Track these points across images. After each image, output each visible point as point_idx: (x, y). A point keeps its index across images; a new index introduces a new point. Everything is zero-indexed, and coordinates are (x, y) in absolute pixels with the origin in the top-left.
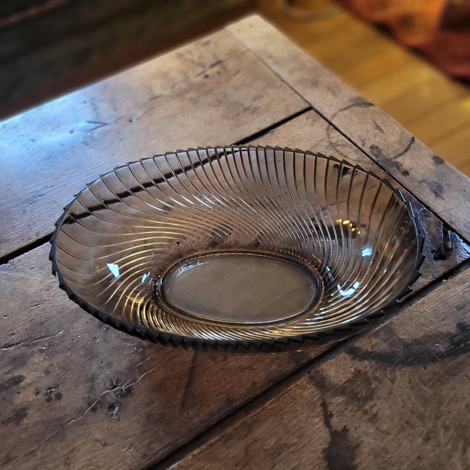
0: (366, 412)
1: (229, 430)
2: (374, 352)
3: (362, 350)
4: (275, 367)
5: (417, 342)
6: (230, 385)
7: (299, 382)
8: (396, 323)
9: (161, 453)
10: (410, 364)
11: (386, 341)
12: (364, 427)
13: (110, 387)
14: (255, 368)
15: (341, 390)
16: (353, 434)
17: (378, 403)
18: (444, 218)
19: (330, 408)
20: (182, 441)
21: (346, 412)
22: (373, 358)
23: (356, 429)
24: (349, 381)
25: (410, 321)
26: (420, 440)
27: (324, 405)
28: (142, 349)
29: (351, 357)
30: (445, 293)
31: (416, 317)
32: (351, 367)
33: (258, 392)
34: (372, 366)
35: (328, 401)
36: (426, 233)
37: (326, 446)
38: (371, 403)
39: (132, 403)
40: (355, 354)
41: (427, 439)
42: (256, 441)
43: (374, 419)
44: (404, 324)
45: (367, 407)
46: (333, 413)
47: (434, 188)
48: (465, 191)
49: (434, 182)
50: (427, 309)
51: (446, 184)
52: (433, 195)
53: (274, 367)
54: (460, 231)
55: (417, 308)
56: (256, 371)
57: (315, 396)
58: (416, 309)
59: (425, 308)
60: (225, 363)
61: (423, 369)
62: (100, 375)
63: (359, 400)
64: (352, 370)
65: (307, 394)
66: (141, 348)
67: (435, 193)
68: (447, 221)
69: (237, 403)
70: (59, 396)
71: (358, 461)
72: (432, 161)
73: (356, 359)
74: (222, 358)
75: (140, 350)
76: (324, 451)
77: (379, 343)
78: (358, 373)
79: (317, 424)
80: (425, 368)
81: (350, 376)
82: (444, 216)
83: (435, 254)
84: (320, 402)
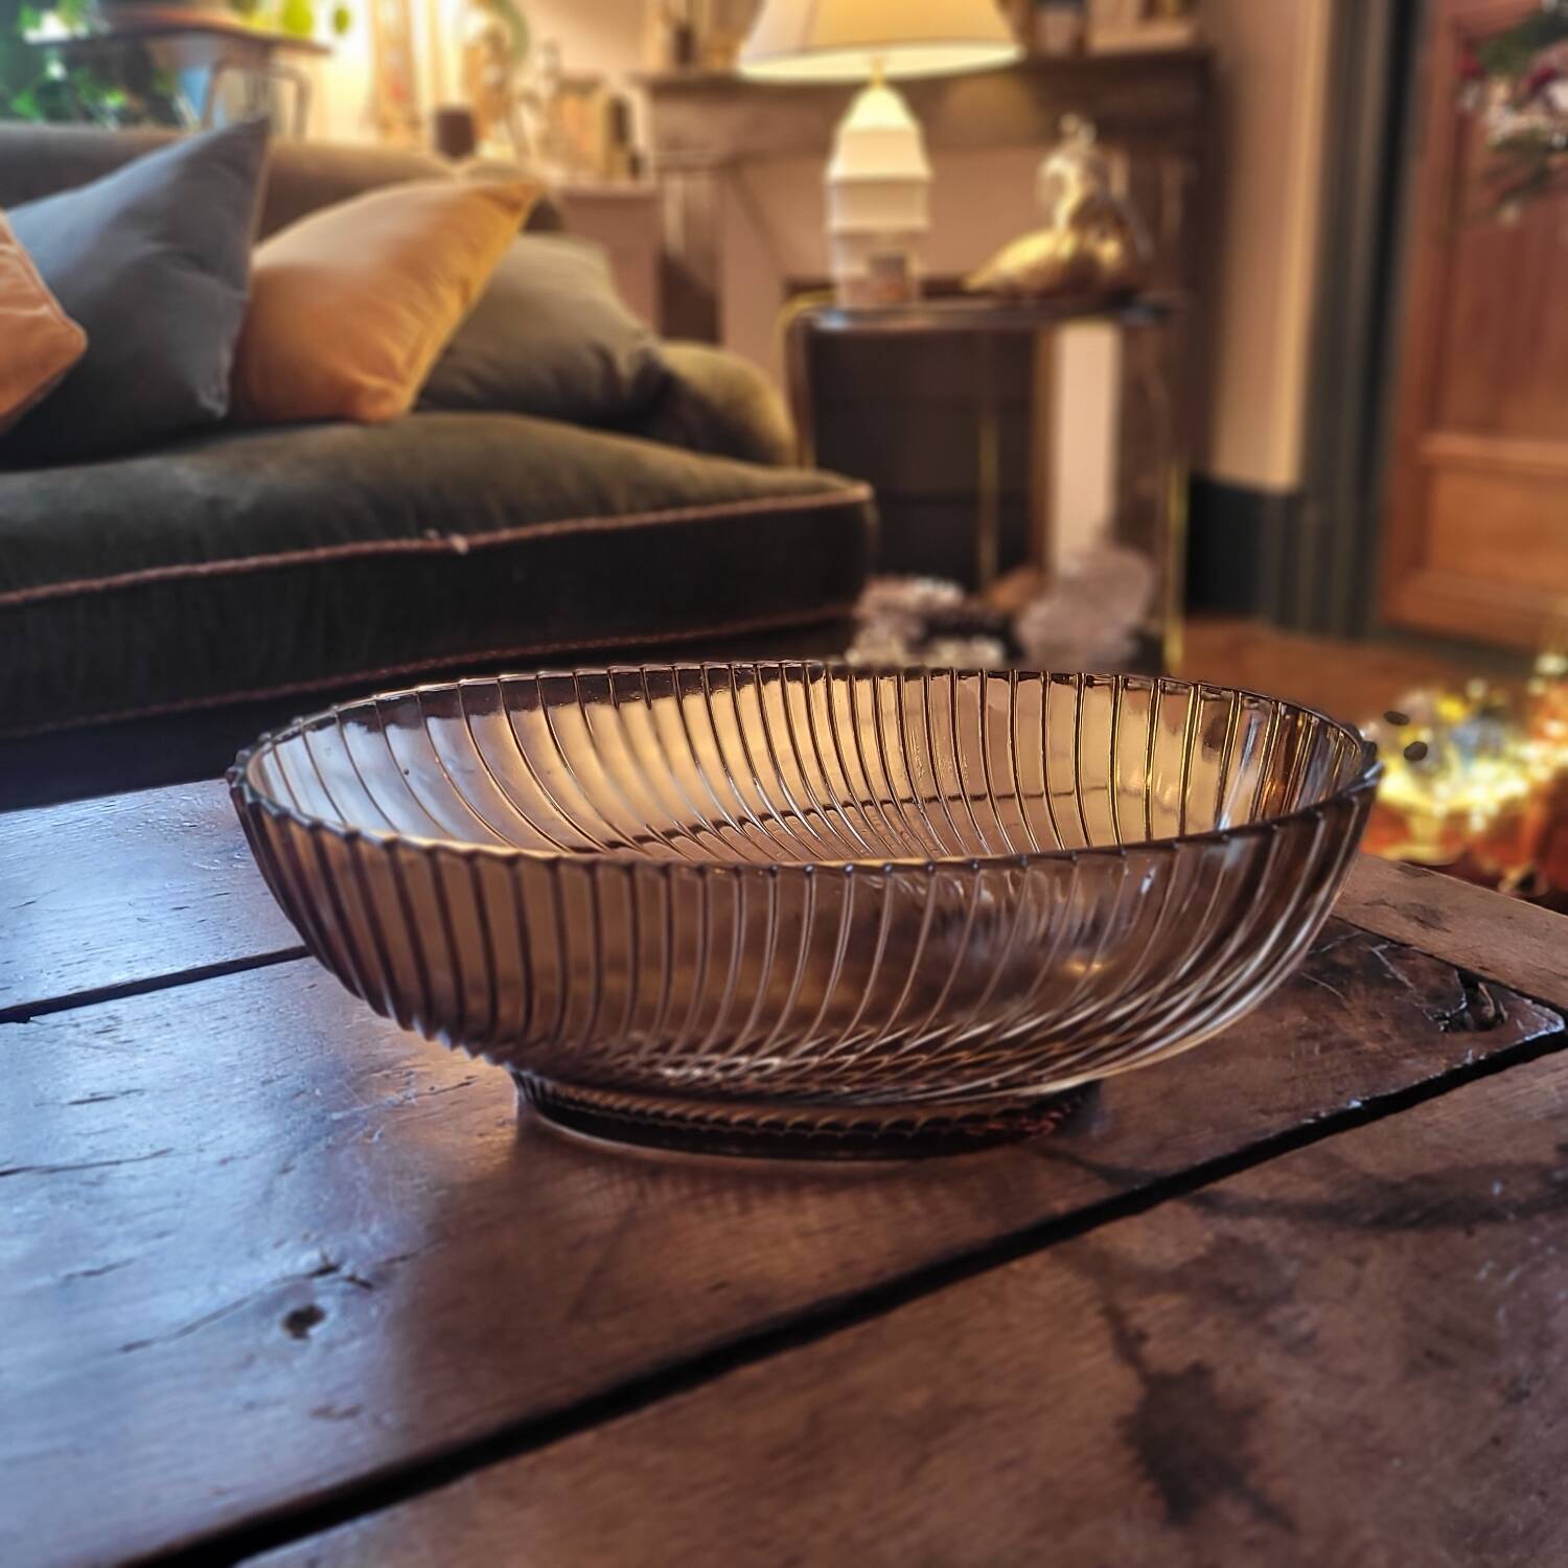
0: (1270, 1331)
1: (752, 1372)
2: (1280, 1201)
3: (1240, 1196)
4: (925, 1230)
5: (1424, 1179)
7: (1017, 1266)
10: (1413, 1225)
11: (1318, 1178)
12: (1267, 1362)
16: (1227, 1380)
17: (1315, 1311)
18: (1458, 963)
19: (1137, 1320)
21: (1197, 1330)
22: (1279, 1213)
23: (1239, 1369)
26: (1490, 1397)
29: (1199, 1211)
30: (1499, 1090)
32: (1202, 1232)
34: (1276, 1230)
36: (1410, 984)
37: (1128, 1408)
38: (1288, 1310)
40: (1212, 1205)
41: (1515, 1396)
43: (1302, 1346)
45: (1273, 1320)
47: (1414, 913)
49: (1412, 904)
51: (1449, 908)
52: (1414, 924)
57: (1076, 1294)
59: (1439, 1115)
60: (742, 1220)
61: (1462, 1235)
63: (1241, 1302)
64: (1208, 1237)
65: (1044, 1288)
67: (1421, 921)
68: (1468, 966)
71: (1258, 1446)
73: (1218, 1214)
74: (735, 1208)
76: (1122, 1421)
77: (1292, 1182)
78: (1227, 1246)
79: (1088, 1356)
80: (1470, 1233)
81: (1201, 1250)
82: (1459, 959)
83: (1447, 1022)
84: (1099, 1305)
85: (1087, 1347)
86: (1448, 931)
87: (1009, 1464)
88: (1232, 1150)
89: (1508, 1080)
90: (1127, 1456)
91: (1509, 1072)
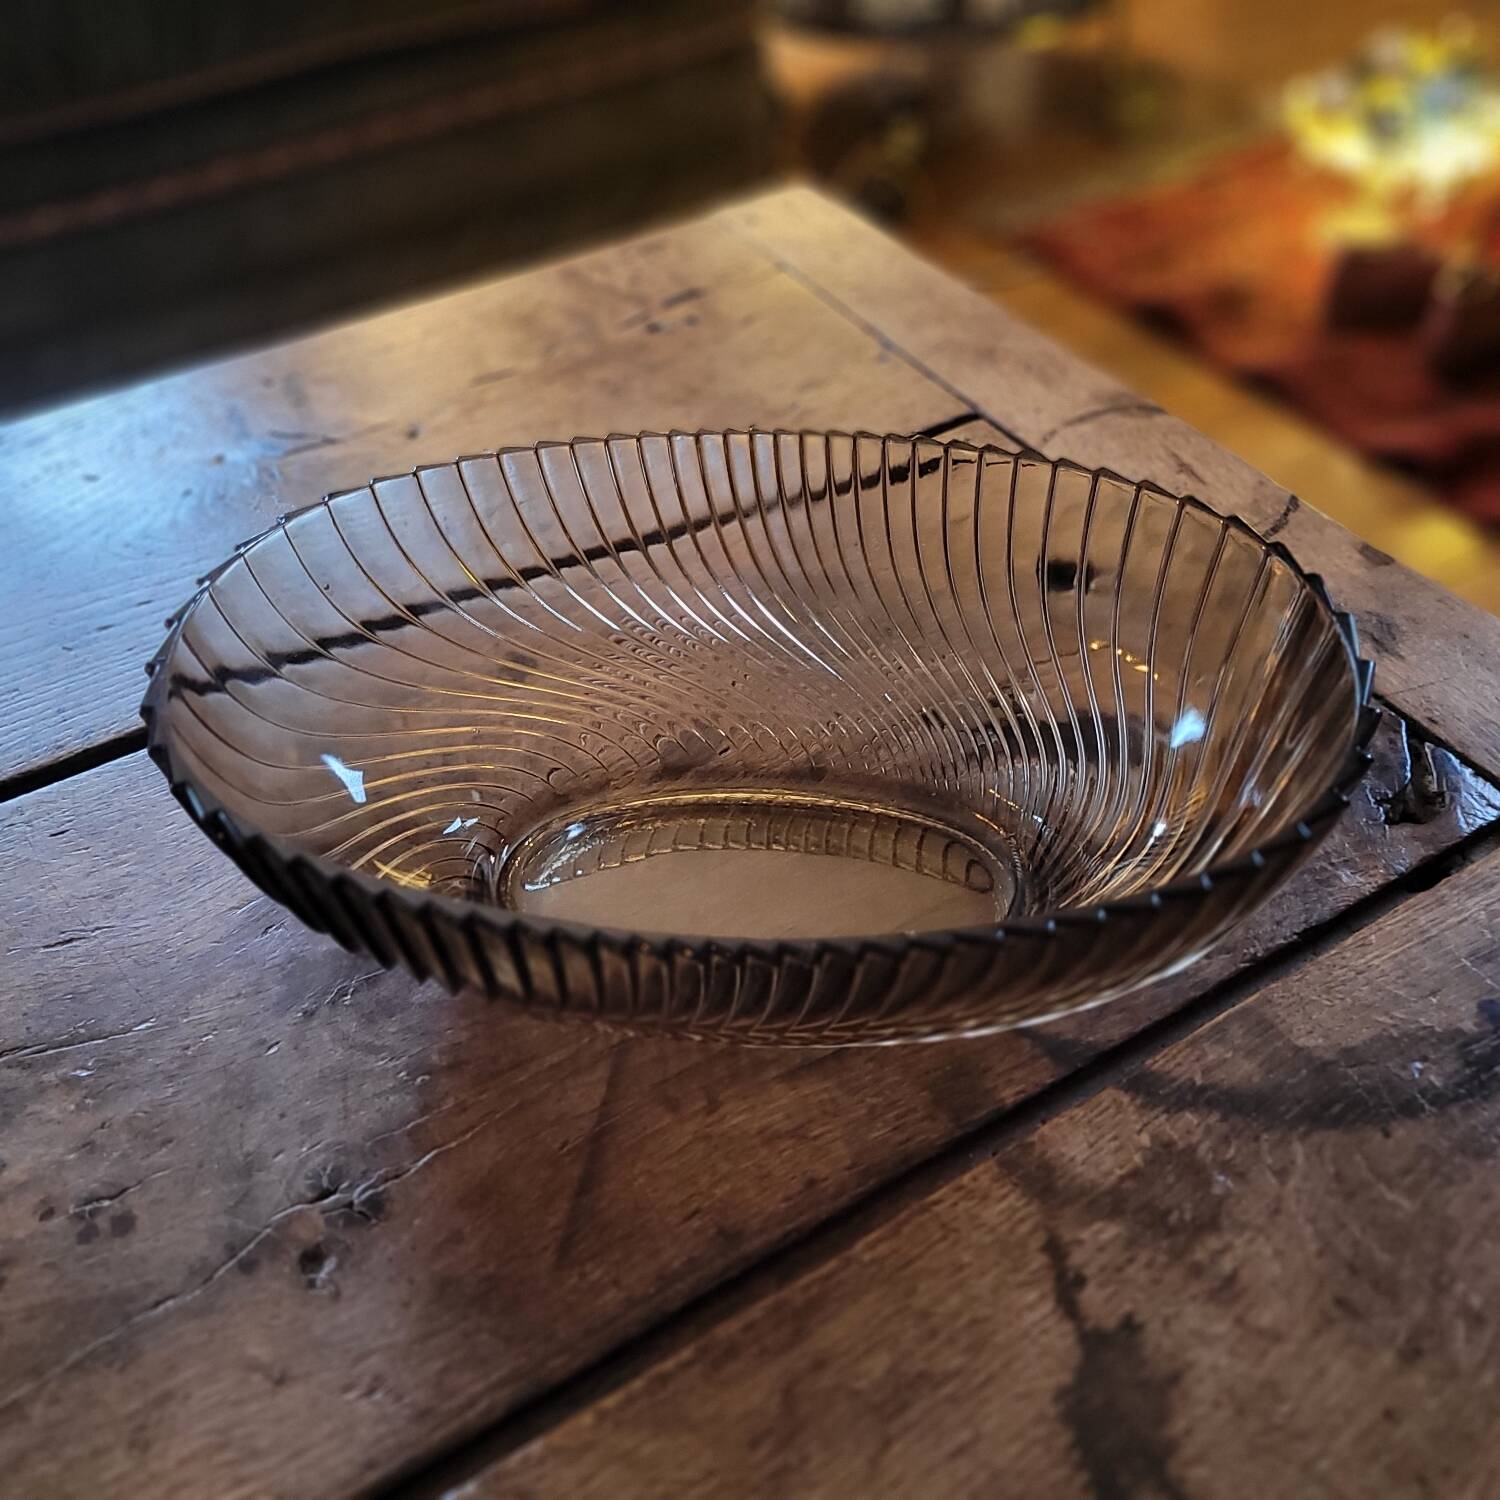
0: (1197, 1271)
1: (728, 1329)
2: (1213, 1086)
3: (1174, 1080)
4: (881, 1132)
5: (1351, 1055)
6: (727, 1187)
7: (966, 1179)
8: (1280, 1000)
9: (483, 1405)
10: (1336, 1122)
11: (1250, 1053)
12: (1193, 1316)
13: (310, 1195)
14: (816, 1133)
15: (1110, 1203)
16: (1154, 1337)
17: (1238, 1242)
18: (1407, 709)
19: (1077, 1258)
20: (559, 1366)
21: (1131, 1270)
22: (1211, 1104)
23: (1166, 1322)
24: (1135, 1174)
25: (1324, 996)
26: (1387, 1358)
27: (1055, 1250)
28: (427, 1077)
29: (1139, 1101)
30: (1431, 916)
31: (1343, 983)
32: (1140, 1132)
33: (825, 1210)
34: (1209, 1130)
35: (1067, 1235)
37: (1066, 1378)
38: (1213, 1243)
39: (386, 1245)
40: (1150, 1092)
41: (1411, 1354)
42: (819, 1365)
44: (1307, 1004)
45: (1200, 1255)
46: (1088, 1272)
47: (1369, 628)
48: (1466, 636)
49: (1370, 613)
50: (1376, 962)
51: (1407, 619)
52: (1368, 646)
53: (879, 1132)
54: (1461, 743)
55: (1344, 958)
56: (818, 1143)
57: (1022, 1220)
58: (1344, 962)
59: (1369, 957)
60: (709, 1120)
61: (1379, 1136)
62: (277, 1155)
63: (1171, 1232)
64: (1145, 1139)
65: (992, 1213)
66: (424, 1074)
67: (1375, 640)
68: (1417, 717)
69: (754, 1245)
70: (124, 1224)
71: (1178, 1425)
72: (1357, 556)
73: (1155, 1107)
74: (702, 1103)
75: (419, 1080)
76: (1061, 1394)
77: (1225, 1060)
78: (1163, 1150)
79: (1031, 1307)
80: (1387, 1135)
81: (1137, 1158)
82: (1409, 703)
83: (1389, 806)
84: (1039, 1239)
85: (1032, 1296)
86: (1402, 658)
87: (959, 1451)
88: (1170, 1010)
89: (1441, 901)
90: (1065, 1438)
91: (1442, 888)
